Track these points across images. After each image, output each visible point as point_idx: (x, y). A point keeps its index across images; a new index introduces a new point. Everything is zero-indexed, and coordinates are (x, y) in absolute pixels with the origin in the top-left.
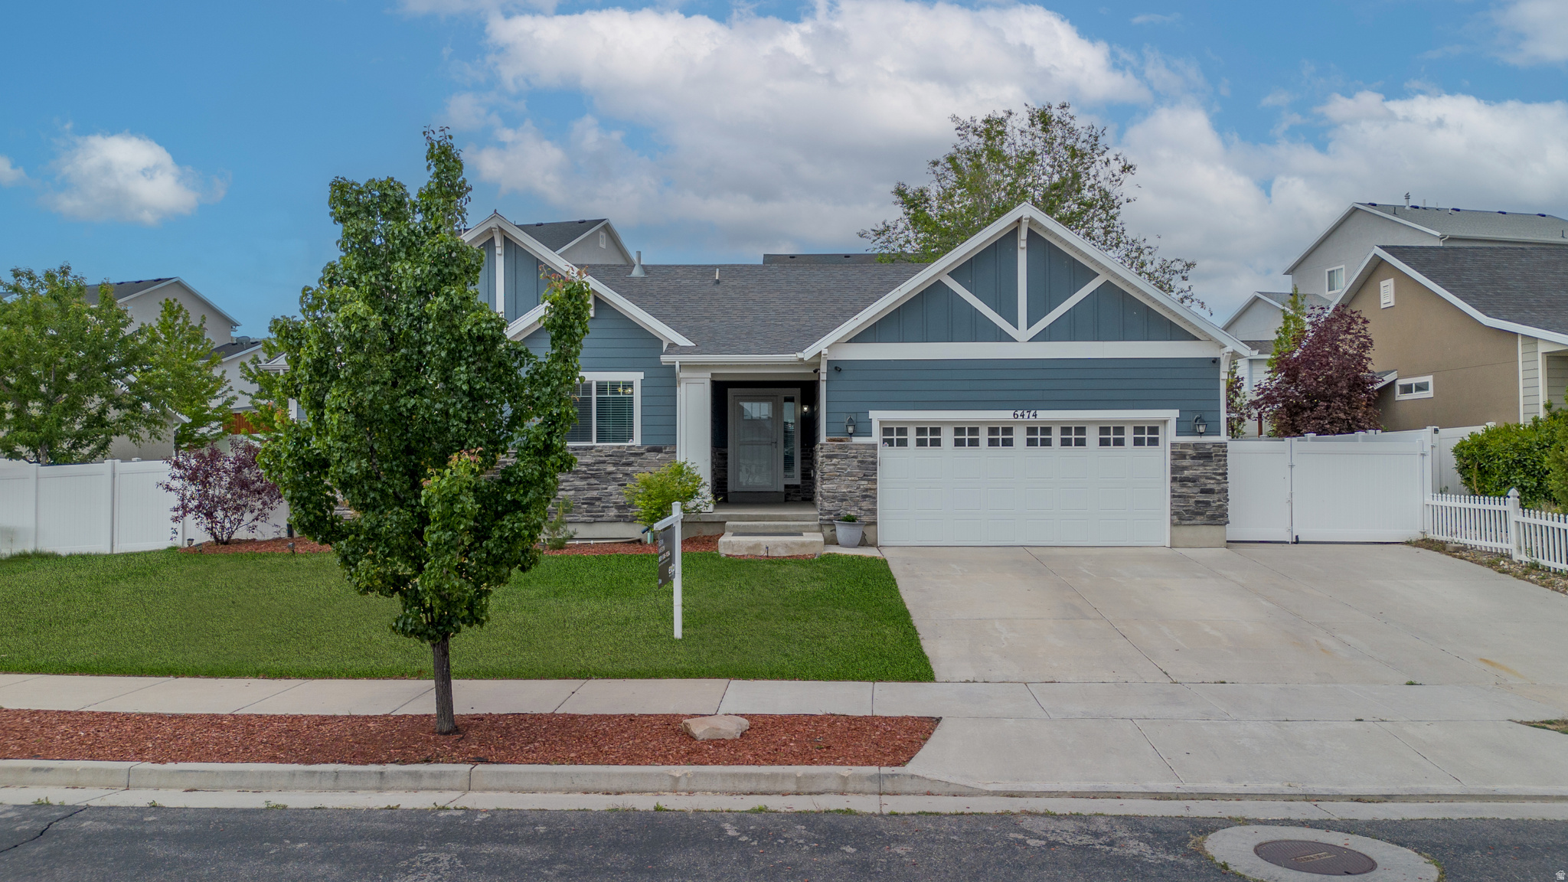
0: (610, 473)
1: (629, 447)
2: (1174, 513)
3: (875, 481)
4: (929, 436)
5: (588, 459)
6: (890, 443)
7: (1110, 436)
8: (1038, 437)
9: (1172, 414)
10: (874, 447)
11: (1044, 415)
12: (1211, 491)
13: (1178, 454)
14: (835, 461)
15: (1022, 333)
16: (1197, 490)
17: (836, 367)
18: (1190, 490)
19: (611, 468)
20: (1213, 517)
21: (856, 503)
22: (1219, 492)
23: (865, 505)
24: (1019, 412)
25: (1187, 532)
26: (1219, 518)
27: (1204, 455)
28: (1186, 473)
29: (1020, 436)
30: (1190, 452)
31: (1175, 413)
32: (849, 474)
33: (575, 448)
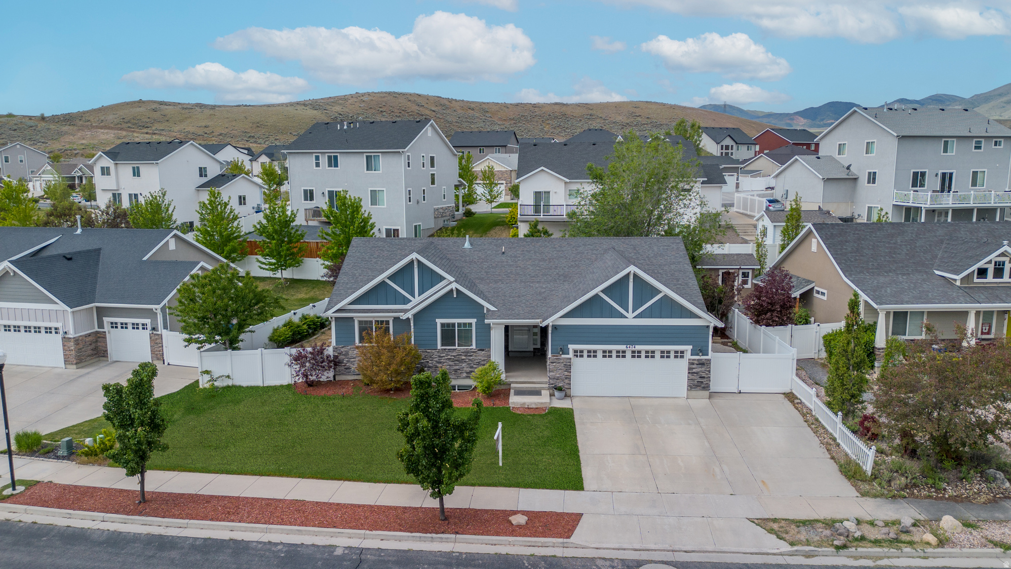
0: (463, 359)
1: (471, 349)
2: (688, 386)
3: (570, 372)
4: (592, 354)
5: (454, 354)
6: (577, 356)
7: (665, 355)
8: (636, 355)
9: (689, 348)
10: (570, 359)
11: (638, 347)
12: (704, 377)
13: (691, 363)
14: (554, 364)
15: (630, 315)
16: (698, 377)
17: (555, 327)
18: (696, 377)
19: (464, 357)
20: (704, 388)
21: (563, 380)
22: (707, 378)
23: (567, 381)
24: (628, 346)
25: (694, 393)
26: (706, 387)
27: (702, 364)
28: (694, 370)
29: (629, 354)
30: (696, 362)
31: (691, 347)
32: (560, 369)
33: (449, 350)
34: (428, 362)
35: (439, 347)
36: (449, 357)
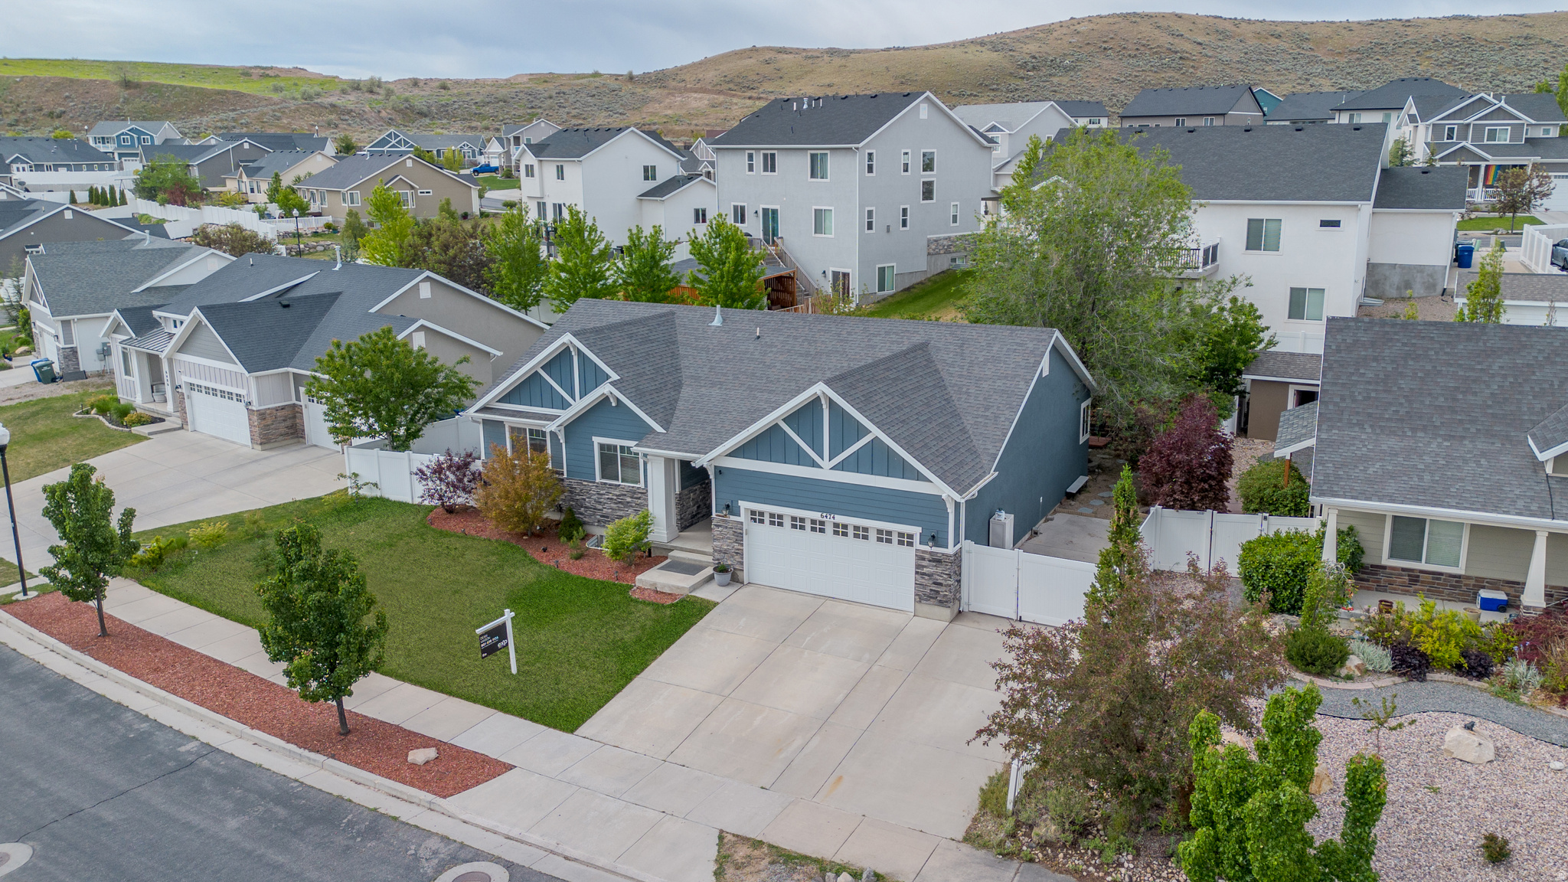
0: (628, 502)
1: (638, 488)
2: (916, 594)
3: (742, 545)
4: (777, 521)
5: (617, 492)
6: (753, 520)
7: (884, 537)
8: (841, 530)
9: (916, 530)
10: (743, 522)
11: (841, 519)
12: (940, 584)
13: (920, 557)
14: (720, 529)
15: (826, 463)
16: (931, 582)
17: (719, 471)
18: (927, 582)
19: (629, 499)
20: (940, 601)
21: (732, 557)
22: (946, 586)
23: (737, 558)
24: (824, 514)
25: (926, 608)
26: (946, 602)
27: (936, 560)
28: (925, 570)
29: (829, 528)
30: (928, 556)
31: (920, 530)
32: (728, 538)
33: (610, 485)
34: (584, 500)
35: (598, 479)
36: (610, 496)
